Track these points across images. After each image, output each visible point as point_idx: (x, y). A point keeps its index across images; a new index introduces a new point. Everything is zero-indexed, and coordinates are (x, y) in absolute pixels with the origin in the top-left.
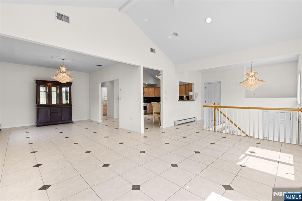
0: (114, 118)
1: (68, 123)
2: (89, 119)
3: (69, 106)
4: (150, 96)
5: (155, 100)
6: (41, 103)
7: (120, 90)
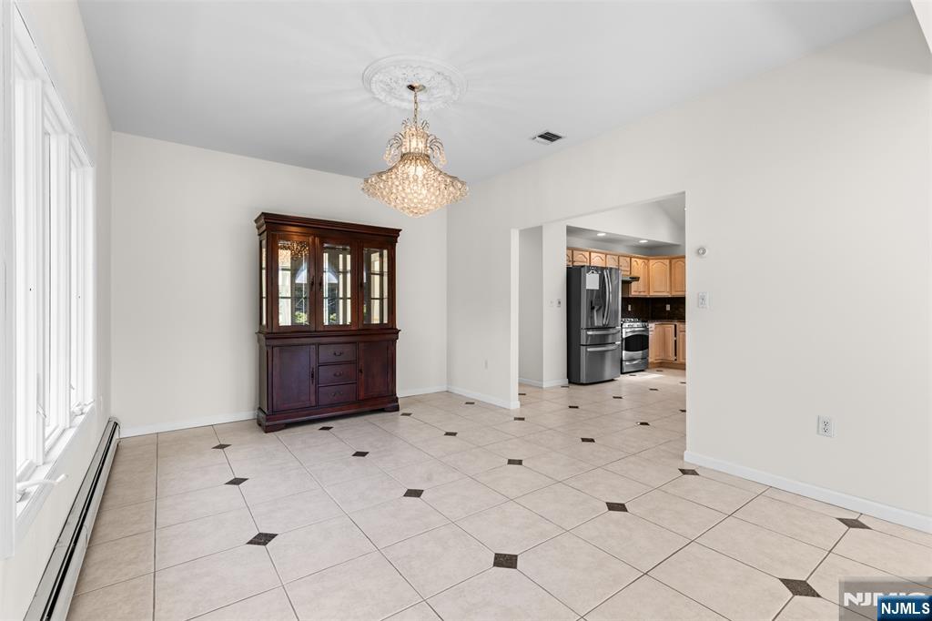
1: (383, 410)
4: (653, 294)
5: (668, 307)
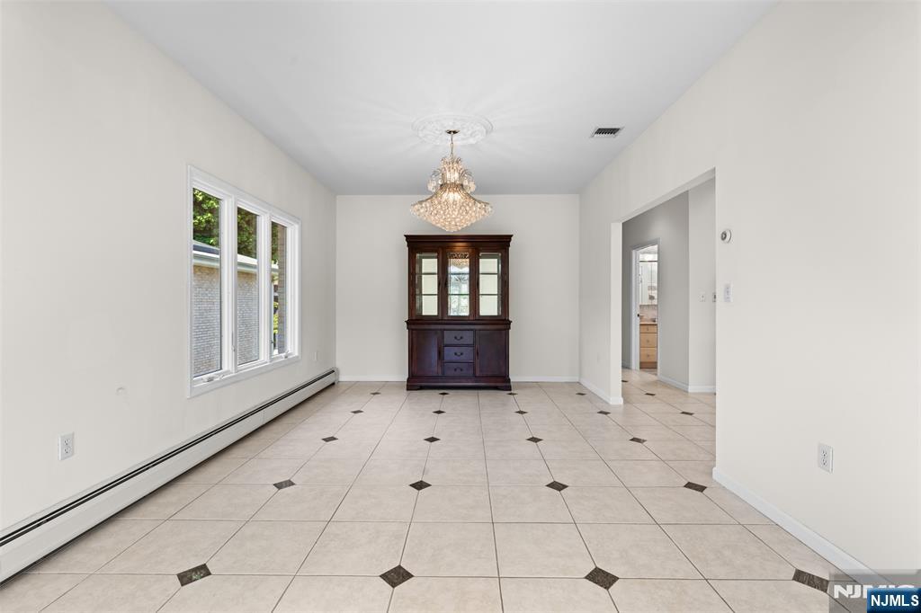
0: (691, 389)
2: (576, 379)
3: (501, 324)
6: (425, 312)
7: (724, 236)
